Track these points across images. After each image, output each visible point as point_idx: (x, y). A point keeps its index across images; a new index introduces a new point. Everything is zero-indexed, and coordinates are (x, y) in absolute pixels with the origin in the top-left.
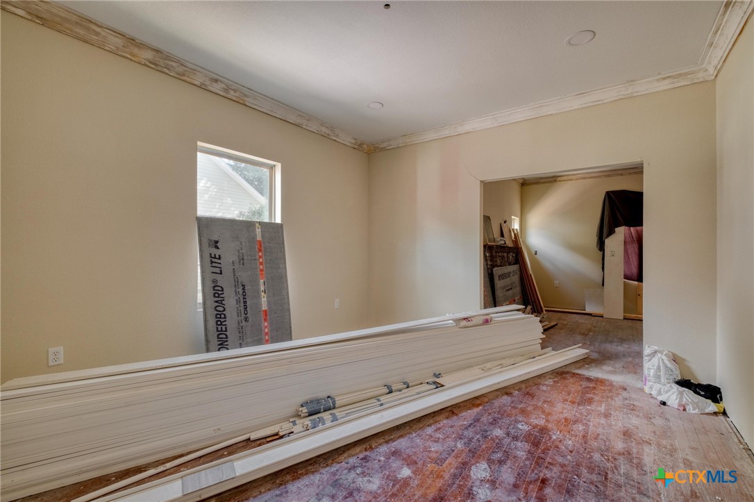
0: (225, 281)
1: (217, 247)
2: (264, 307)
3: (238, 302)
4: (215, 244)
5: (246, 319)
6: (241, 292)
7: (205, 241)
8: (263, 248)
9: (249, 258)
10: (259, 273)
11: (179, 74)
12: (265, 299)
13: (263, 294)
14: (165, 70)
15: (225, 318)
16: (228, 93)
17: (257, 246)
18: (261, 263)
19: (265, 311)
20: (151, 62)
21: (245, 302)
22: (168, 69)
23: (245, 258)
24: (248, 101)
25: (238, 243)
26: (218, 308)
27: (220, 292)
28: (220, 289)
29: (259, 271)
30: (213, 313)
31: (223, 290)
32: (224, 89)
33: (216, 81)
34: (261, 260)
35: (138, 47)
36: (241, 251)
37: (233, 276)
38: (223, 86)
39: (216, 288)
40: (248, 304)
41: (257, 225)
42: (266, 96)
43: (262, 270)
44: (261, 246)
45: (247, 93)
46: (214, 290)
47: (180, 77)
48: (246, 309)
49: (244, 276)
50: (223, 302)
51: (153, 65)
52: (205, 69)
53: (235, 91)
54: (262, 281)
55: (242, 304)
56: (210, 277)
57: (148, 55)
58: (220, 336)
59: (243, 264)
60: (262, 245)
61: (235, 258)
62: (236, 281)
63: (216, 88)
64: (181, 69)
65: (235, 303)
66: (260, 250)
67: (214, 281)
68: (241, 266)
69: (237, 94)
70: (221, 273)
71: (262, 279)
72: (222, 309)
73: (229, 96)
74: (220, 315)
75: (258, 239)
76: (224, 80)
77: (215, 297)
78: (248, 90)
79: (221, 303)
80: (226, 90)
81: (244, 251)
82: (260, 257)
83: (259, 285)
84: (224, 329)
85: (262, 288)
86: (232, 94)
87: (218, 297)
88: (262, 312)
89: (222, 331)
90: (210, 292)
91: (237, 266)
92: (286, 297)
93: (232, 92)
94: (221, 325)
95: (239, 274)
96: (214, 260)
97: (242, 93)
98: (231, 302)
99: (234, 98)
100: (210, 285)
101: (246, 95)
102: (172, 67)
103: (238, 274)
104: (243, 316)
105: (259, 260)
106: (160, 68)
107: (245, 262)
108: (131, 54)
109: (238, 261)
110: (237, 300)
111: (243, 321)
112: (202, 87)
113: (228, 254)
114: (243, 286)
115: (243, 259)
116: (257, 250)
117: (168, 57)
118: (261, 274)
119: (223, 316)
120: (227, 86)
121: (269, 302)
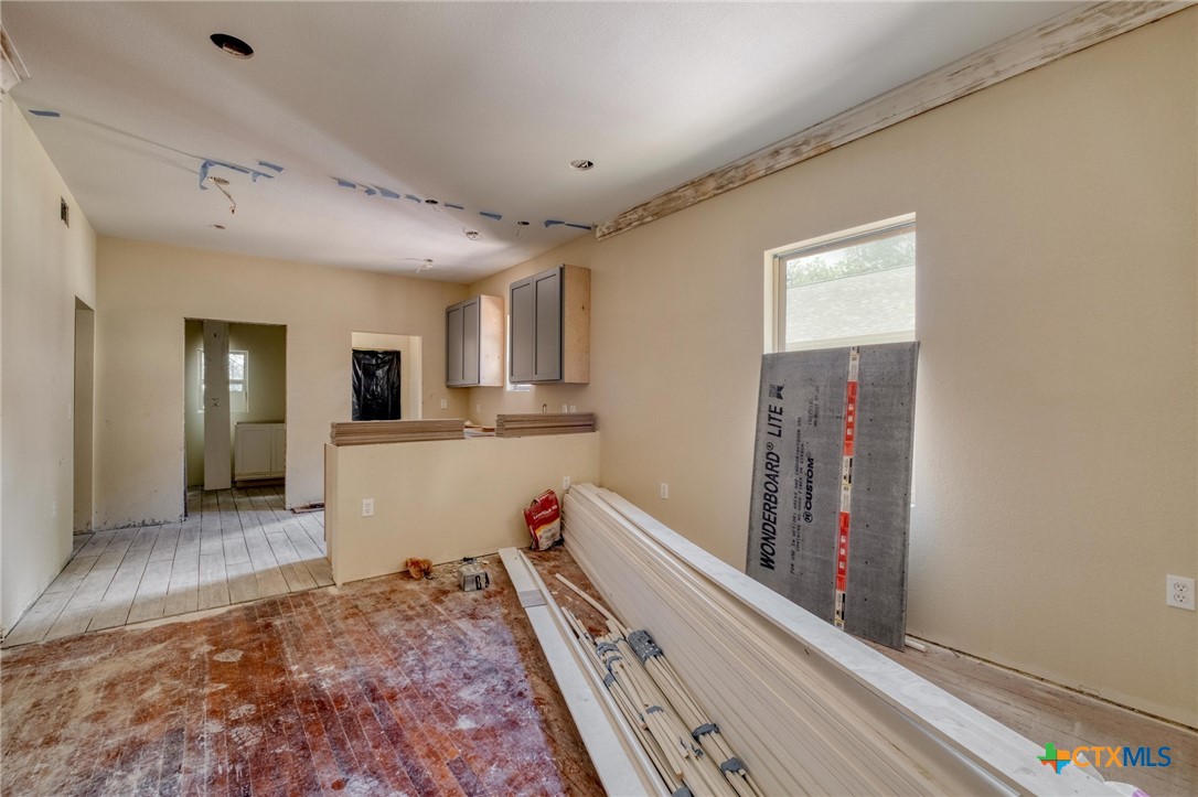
0: (784, 448)
1: (780, 397)
2: (845, 505)
3: (798, 484)
4: (778, 392)
5: (808, 517)
6: (805, 469)
7: (766, 387)
8: (857, 397)
9: (828, 413)
10: (842, 441)
11: (743, 179)
12: (848, 493)
13: (845, 482)
14: (731, 186)
15: (775, 503)
16: (801, 154)
17: (845, 393)
18: (850, 425)
19: (846, 517)
20: (718, 189)
21: (809, 489)
22: (732, 182)
23: (821, 413)
24: (834, 140)
25: (812, 389)
26: (769, 486)
27: (774, 463)
28: (775, 458)
29: (843, 438)
30: (761, 490)
31: (778, 461)
32: (794, 152)
33: (777, 152)
34: (850, 419)
35: (701, 184)
36: (815, 402)
37: (795, 442)
38: (788, 151)
39: (770, 456)
40: (814, 492)
41: (853, 353)
42: (850, 109)
43: (849, 438)
44: (854, 393)
45: (821, 132)
46: (767, 458)
47: (746, 181)
48: (809, 499)
49: (813, 445)
50: (777, 479)
51: (722, 189)
52: (754, 153)
53: (806, 142)
54: (846, 458)
55: (804, 491)
56: (765, 438)
57: (711, 184)
58: (766, 527)
59: (815, 425)
60: (858, 390)
61: (804, 414)
62: (800, 450)
63: (785, 159)
64: (740, 173)
65: (794, 484)
66: (851, 400)
67: (770, 446)
68: (812, 427)
69: (813, 144)
70: (779, 435)
71: (848, 454)
72: (774, 489)
73: (805, 156)
74: (770, 496)
75: (850, 379)
76: (784, 142)
77: (767, 468)
78: (818, 127)
79: (774, 480)
80: (796, 152)
81: (820, 403)
82: (850, 413)
83: (838, 464)
84: (772, 519)
85: (845, 471)
86: (807, 151)
87: (771, 470)
88: (837, 516)
89: (769, 520)
90: (762, 460)
91: (804, 426)
92: (901, 502)
93: (805, 148)
94: (769, 511)
95: (807, 439)
96: (773, 415)
97: (816, 136)
98: (787, 481)
99: (812, 153)
100: (763, 450)
101: (825, 136)
102: (733, 177)
103: (804, 439)
104: (803, 510)
105: (846, 418)
106: (726, 188)
107: (820, 420)
108: (704, 194)
109: (807, 418)
110: (796, 481)
111: (802, 519)
112: (771, 172)
113: (794, 407)
114: (809, 460)
115: (816, 416)
116: (845, 400)
117: (724, 172)
118: (848, 445)
119: (773, 499)
120: (792, 146)
121: (855, 502)
